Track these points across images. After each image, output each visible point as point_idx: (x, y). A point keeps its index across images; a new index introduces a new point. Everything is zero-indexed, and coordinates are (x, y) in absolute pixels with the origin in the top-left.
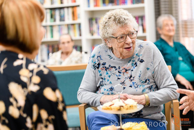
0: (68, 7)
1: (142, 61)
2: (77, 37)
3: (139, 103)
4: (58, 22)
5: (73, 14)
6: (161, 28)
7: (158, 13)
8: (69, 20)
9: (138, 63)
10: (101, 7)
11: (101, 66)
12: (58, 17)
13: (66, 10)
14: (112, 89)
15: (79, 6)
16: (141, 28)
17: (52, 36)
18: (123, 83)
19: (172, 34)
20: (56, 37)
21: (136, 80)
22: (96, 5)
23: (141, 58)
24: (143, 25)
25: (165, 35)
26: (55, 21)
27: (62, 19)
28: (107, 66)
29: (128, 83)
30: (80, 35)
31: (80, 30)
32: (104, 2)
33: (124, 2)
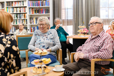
0: (22, 13)
4: (19, 19)
5: (24, 16)
6: (56, 22)
8: (23, 18)
10: (34, 14)
12: (19, 17)
13: (22, 14)
15: (26, 13)
17: (17, 23)
20: (18, 24)
22: (33, 13)
26: (18, 18)
27: (20, 17)
30: (27, 23)
31: (27, 22)
32: (35, 12)
33: (43, 13)
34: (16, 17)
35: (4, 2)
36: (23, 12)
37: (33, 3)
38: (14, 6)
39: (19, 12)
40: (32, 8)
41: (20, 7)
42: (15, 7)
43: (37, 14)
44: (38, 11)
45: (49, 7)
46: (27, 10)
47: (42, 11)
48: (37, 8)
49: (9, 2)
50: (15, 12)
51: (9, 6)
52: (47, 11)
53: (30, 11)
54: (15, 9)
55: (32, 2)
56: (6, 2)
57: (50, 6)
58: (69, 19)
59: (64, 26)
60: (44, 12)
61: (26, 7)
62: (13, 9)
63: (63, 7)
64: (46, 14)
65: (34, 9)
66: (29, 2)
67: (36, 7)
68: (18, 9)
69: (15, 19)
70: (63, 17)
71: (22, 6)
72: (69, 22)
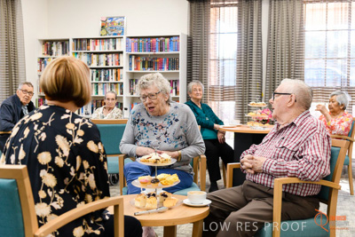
0: (112, 68)
1: (177, 120)
2: (119, 95)
3: (173, 157)
4: (102, 81)
5: (117, 74)
7: (190, 79)
8: (112, 80)
9: (174, 121)
10: (141, 70)
11: (140, 122)
12: (103, 77)
13: (110, 70)
14: (148, 143)
15: (122, 68)
16: (174, 91)
17: (97, 93)
18: (158, 138)
19: (199, 97)
20: (101, 94)
21: (171, 137)
22: (137, 69)
23: (176, 117)
24: (176, 88)
25: (194, 98)
26: (100, 80)
27: (106, 78)
28: (145, 122)
29: (163, 138)
30: (122, 94)
31: (122, 89)
32: (144, 67)
33: (161, 68)
34: (97, 76)
35: (68, 40)
36: (114, 66)
37: (138, 43)
38: (91, 51)
39: (103, 66)
40: (137, 56)
41: (107, 53)
42: (95, 53)
43: (148, 71)
44: (151, 63)
45: (178, 54)
46: (124, 60)
47: (161, 63)
48: (147, 55)
49: (81, 40)
50: (94, 65)
51: (81, 49)
52: (174, 63)
53: (130, 64)
54: (94, 57)
55: (137, 40)
56: (74, 39)
57: (180, 52)
58: (226, 84)
59: (213, 102)
60: (165, 67)
61: (122, 52)
62: (90, 56)
63: (212, 54)
64: (171, 71)
65: (140, 59)
66: (130, 40)
67: (147, 53)
68: (103, 57)
69: (94, 81)
70: (212, 80)
71: (112, 50)
72: (226, 94)
